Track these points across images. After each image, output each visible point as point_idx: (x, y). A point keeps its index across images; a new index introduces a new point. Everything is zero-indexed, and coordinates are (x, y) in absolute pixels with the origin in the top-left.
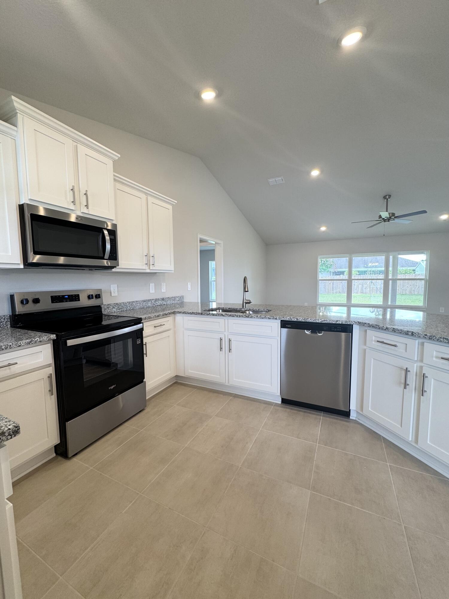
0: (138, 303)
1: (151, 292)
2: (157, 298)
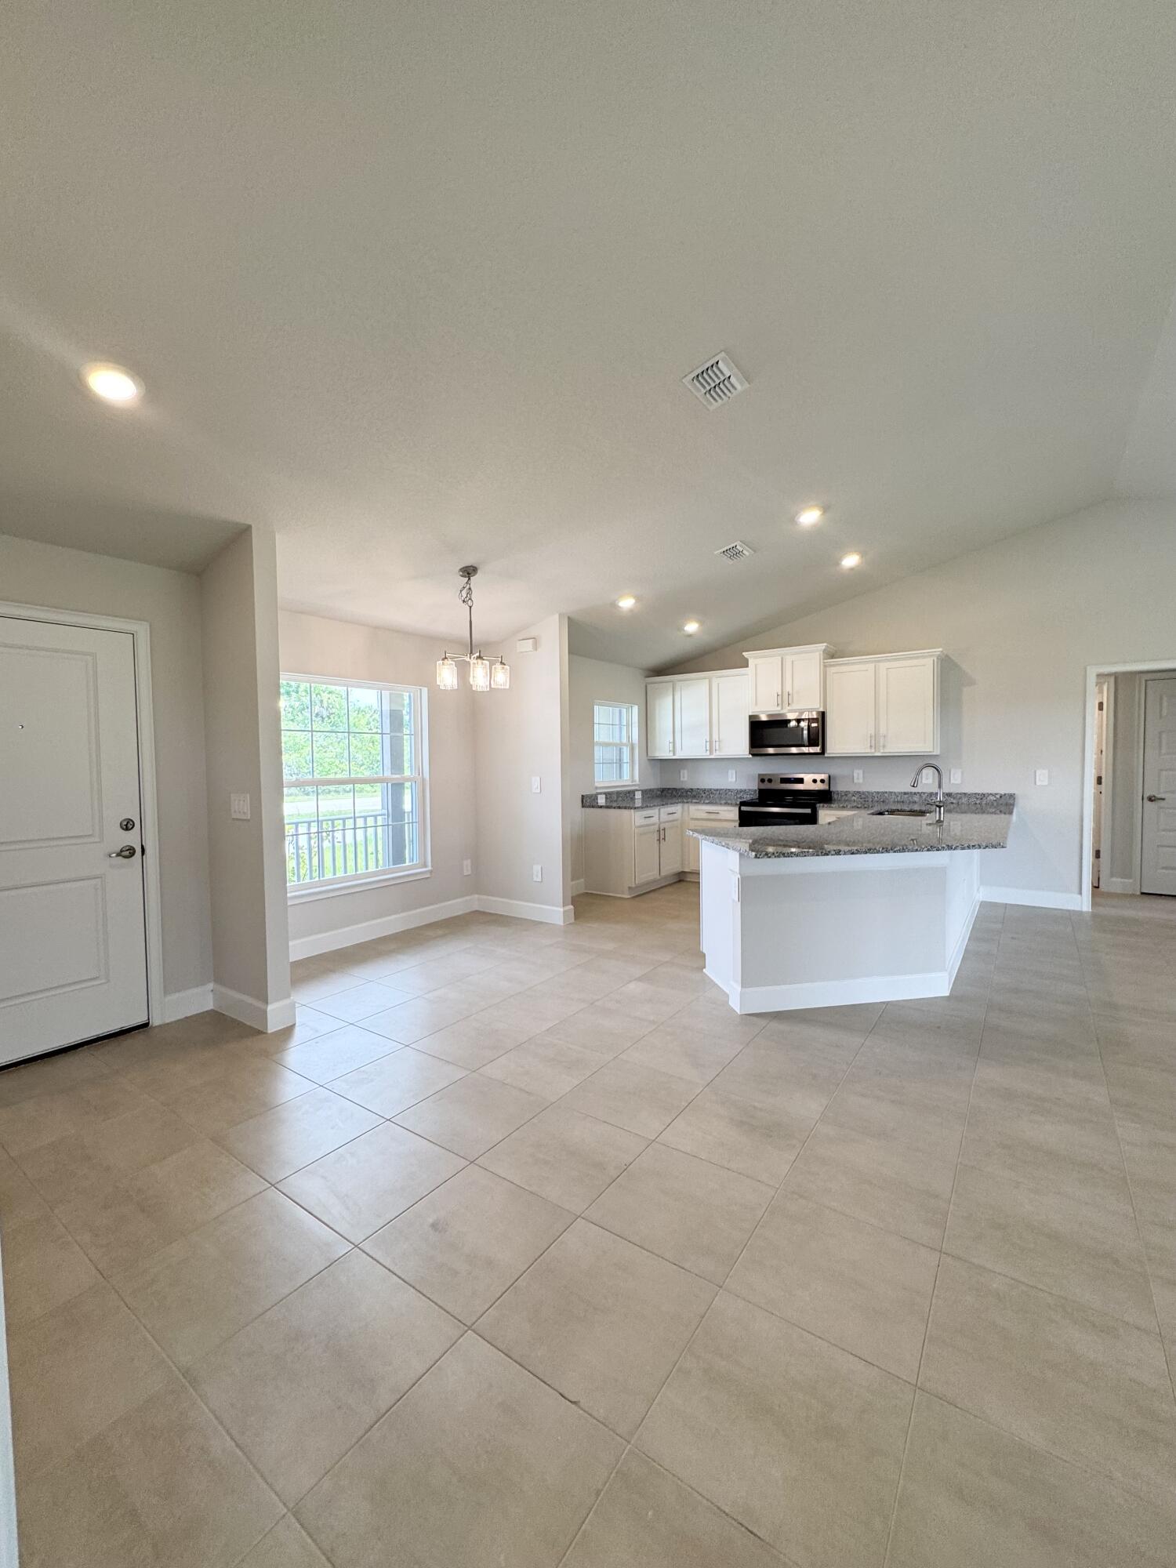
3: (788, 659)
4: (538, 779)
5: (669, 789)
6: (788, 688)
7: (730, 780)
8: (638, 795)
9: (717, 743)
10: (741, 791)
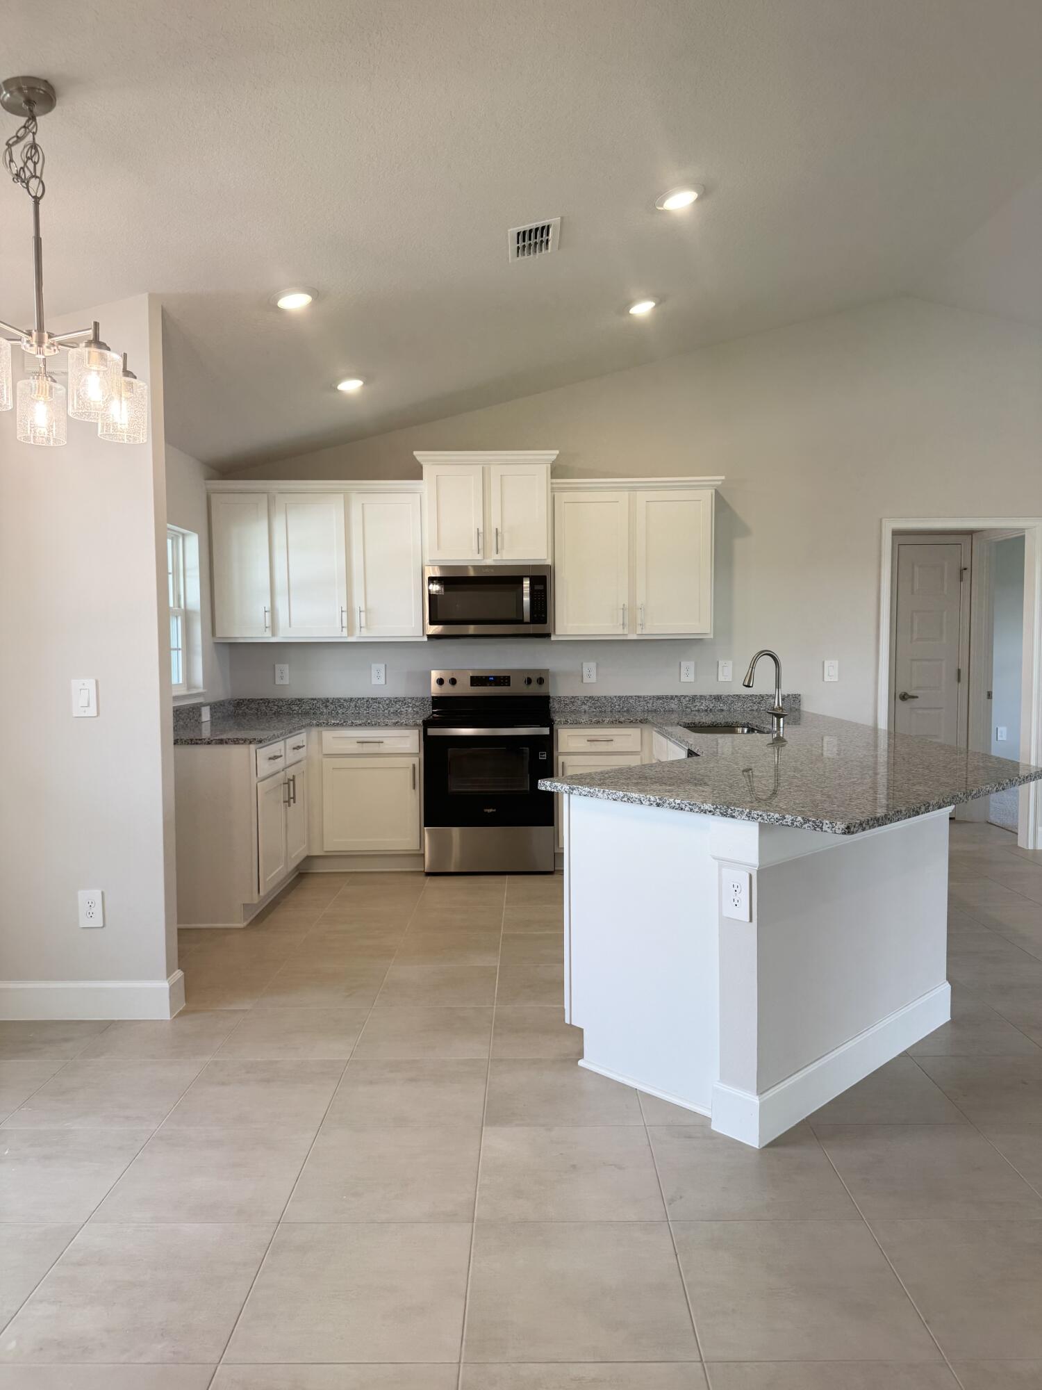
0: (641, 699)
1: (684, 678)
2: (698, 694)
3: (496, 471)
4: (90, 684)
5: (251, 701)
6: (495, 522)
7: (375, 681)
8: (206, 715)
9: (363, 614)
10: (397, 700)
